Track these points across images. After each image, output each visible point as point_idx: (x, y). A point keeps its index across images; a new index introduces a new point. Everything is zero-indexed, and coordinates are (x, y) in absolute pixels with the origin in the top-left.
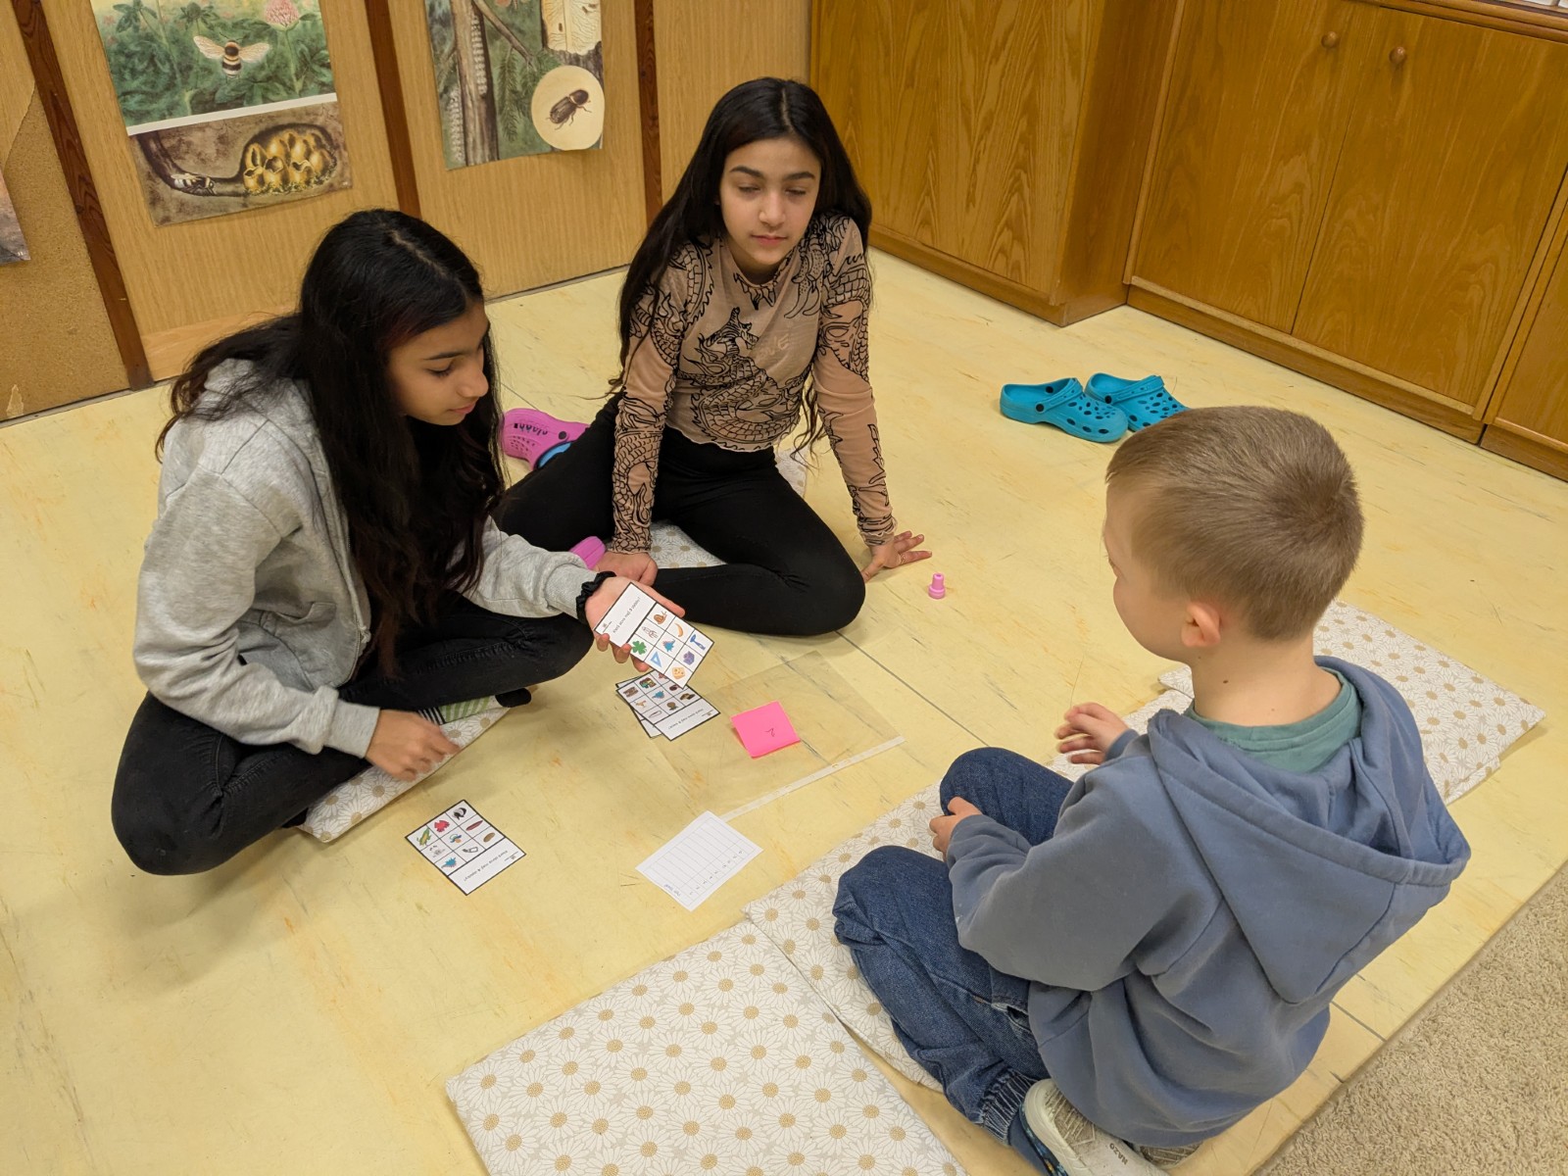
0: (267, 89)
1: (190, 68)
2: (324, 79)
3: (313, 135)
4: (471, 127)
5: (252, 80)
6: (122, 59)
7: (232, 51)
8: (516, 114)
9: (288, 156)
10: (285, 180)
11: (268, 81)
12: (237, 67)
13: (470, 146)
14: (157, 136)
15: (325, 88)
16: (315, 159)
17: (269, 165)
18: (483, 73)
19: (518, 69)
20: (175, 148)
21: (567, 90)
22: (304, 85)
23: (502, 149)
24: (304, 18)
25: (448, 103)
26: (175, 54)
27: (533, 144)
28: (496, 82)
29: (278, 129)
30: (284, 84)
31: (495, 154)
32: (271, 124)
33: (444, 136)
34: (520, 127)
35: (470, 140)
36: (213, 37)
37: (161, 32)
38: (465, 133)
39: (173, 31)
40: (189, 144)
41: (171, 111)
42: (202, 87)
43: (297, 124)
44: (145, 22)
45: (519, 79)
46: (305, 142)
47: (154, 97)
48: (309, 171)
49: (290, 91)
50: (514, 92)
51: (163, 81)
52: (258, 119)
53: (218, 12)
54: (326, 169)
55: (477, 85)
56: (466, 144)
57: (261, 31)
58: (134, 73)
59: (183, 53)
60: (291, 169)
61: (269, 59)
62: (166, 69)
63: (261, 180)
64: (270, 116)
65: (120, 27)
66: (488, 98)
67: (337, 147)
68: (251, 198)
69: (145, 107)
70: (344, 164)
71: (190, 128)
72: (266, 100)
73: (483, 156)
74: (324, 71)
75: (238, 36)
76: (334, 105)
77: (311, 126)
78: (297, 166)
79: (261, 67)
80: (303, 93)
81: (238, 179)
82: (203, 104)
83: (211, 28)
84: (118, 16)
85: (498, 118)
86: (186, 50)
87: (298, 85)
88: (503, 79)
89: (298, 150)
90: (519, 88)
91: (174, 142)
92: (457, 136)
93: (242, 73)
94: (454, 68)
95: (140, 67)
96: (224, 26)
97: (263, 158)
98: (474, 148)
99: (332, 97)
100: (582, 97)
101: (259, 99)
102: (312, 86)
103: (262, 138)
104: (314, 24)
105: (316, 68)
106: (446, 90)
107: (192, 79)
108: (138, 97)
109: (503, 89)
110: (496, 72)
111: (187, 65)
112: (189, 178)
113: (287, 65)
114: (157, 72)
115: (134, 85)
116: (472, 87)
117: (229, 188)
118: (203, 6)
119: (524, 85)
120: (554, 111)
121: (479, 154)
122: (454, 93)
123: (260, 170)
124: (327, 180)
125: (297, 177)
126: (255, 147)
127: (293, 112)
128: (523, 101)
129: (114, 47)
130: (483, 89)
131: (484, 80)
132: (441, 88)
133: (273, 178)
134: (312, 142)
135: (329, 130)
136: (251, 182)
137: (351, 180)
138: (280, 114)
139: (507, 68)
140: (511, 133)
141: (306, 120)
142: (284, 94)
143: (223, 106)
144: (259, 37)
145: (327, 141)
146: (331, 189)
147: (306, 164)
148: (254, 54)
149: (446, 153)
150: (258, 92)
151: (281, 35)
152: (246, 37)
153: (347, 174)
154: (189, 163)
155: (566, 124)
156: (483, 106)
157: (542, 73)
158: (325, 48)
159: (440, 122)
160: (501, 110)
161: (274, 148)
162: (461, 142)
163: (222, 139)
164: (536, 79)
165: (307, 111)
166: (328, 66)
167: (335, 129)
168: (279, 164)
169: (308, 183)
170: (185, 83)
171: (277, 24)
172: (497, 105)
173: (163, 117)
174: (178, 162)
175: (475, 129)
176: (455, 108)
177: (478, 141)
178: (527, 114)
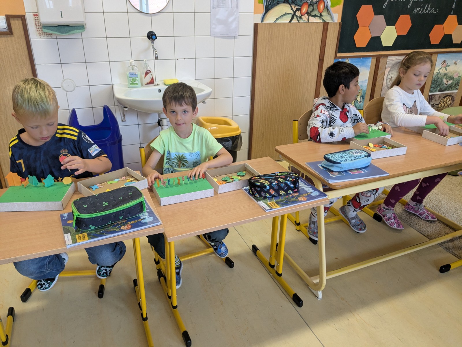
0: (449, 89)
1: (441, 84)
2: (457, 88)
3: (451, 98)
5: (448, 87)
6: (434, 81)
7: (447, 82)
9: (446, 101)
10: (444, 105)
11: (450, 87)
12: (447, 84)
14: (432, 95)
15: (457, 89)
16: (450, 102)
17: (443, 102)
20: (433, 98)
22: (454, 88)
24: (459, 77)
26: (440, 81)
30: (451, 88)
32: (447, 95)
36: (446, 79)
37: (440, 78)
39: (442, 77)
40: (435, 97)
41: (435, 91)
42: (441, 87)
44: (439, 75)
46: (450, 99)
47: (434, 88)
49: (452, 89)
51: (437, 85)
52: (445, 94)
53: (448, 75)
54: (450, 104)
57: (452, 78)
58: (434, 84)
59: (441, 81)
60: (446, 103)
61: (451, 83)
62: (438, 84)
63: (441, 105)
65: (436, 76)
68: (439, 108)
69: (432, 90)
70: (453, 104)
71: (436, 94)
72: (448, 91)
74: (458, 86)
75: (449, 79)
76: (457, 93)
77: (452, 96)
79: (450, 85)
80: (453, 90)
81: (438, 104)
82: (440, 91)
83: (447, 77)
84: (436, 74)
86: (442, 80)
91: (433, 97)
93: (447, 86)
95: (435, 83)
96: (448, 77)
99: (457, 91)
101: (447, 90)
103: (444, 98)
104: (460, 78)
105: (457, 85)
107: (440, 86)
108: (433, 88)
111: (441, 83)
112: (432, 103)
113: (453, 85)
114: (437, 84)
115: (433, 86)
117: (437, 106)
118: (447, 73)
123: (442, 103)
126: (443, 99)
127: (450, 93)
129: (434, 79)
133: (443, 105)
134: (451, 99)
136: (440, 105)
138: (449, 93)
143: (442, 91)
144: (452, 79)
145: (453, 99)
147: (448, 103)
148: (450, 82)
150: (448, 89)
151: (455, 79)
152: (450, 79)
154: (433, 101)
158: (460, 82)
161: (445, 99)
163: (440, 97)
165: (453, 93)
166: (459, 85)
167: (455, 97)
168: (445, 102)
169: (447, 106)
170: (439, 86)
171: (455, 77)
173: (434, 92)
174: (432, 100)
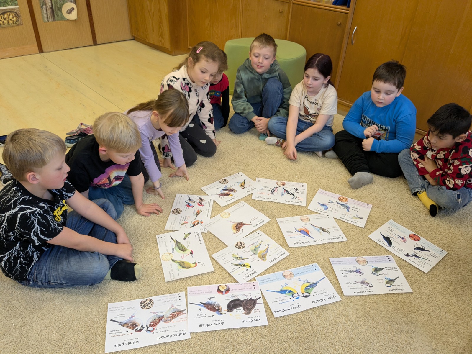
0: (4, 4)
4: (48, 14)
8: (59, 12)
9: (9, 18)
10: (8, 22)
13: (49, 18)
15: (16, 4)
16: (15, 19)
17: (5, 19)
18: (50, 3)
19: (58, 2)
21: (70, 7)
23: (56, 19)
25: (43, 9)
27: (63, 18)
28: (53, 5)
29: (6, 12)
30: (7, 3)
31: (54, 20)
32: (5, 11)
33: (43, 15)
34: (60, 14)
35: (49, 16)
38: (47, 15)
43: (11, 11)
45: (59, 5)
46: (12, 15)
48: (13, 21)
49: (9, 5)
50: (58, 7)
52: (2, 10)
54: (17, 21)
55: (49, 5)
56: (48, 17)
60: (9, 20)
63: (3, 22)
64: (5, 10)
66: (52, 8)
67: (19, 16)
68: (1, 26)
70: (21, 20)
72: (4, 6)
73: (52, 20)
74: (16, 1)
76: (18, 8)
77: (13, 12)
78: (11, 20)
80: (11, 5)
85: (55, 12)
87: (10, 4)
88: (55, 4)
89: (11, 17)
90: (59, 6)
92: (45, 15)
94: (44, 2)
97: (4, 18)
98: (50, 18)
99: (18, 6)
100: (73, 9)
101: (2, 6)
102: (13, 4)
103: (3, 14)
105: (14, 1)
106: (42, 6)
109: (55, 6)
110: (53, 3)
116: (48, 6)
119: (60, 6)
120: (67, 12)
121: (51, 19)
122: (44, 7)
123: (3, 20)
124: (17, 23)
125: (11, 22)
127: (9, 9)
128: (60, 9)
130: (51, 6)
131: (51, 4)
132: (41, 6)
133: (6, 22)
134: (14, 15)
135: (17, 13)
136: (1, 22)
137: (23, 23)
138: (7, 9)
139: (56, 3)
140: (58, 16)
141: (12, 11)
142: (7, 5)
145: (17, 15)
146: (18, 25)
147: (13, 19)
149: (43, 19)
153: (22, 22)
155: (70, 15)
156: (51, 9)
157: (64, 4)
159: (41, 12)
160: (55, 11)
161: (6, 16)
162: (46, 17)
164: (63, 5)
165: (13, 9)
168: (7, 19)
169: (13, 23)
172: (54, 10)
175: (49, 14)
176: (45, 10)
177: (50, 17)
178: (61, 12)
